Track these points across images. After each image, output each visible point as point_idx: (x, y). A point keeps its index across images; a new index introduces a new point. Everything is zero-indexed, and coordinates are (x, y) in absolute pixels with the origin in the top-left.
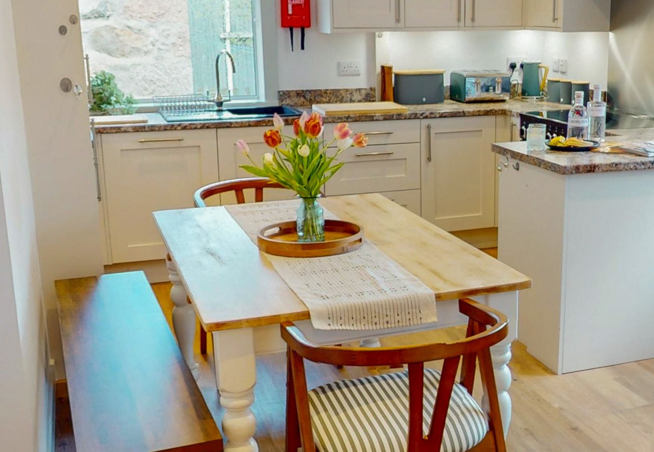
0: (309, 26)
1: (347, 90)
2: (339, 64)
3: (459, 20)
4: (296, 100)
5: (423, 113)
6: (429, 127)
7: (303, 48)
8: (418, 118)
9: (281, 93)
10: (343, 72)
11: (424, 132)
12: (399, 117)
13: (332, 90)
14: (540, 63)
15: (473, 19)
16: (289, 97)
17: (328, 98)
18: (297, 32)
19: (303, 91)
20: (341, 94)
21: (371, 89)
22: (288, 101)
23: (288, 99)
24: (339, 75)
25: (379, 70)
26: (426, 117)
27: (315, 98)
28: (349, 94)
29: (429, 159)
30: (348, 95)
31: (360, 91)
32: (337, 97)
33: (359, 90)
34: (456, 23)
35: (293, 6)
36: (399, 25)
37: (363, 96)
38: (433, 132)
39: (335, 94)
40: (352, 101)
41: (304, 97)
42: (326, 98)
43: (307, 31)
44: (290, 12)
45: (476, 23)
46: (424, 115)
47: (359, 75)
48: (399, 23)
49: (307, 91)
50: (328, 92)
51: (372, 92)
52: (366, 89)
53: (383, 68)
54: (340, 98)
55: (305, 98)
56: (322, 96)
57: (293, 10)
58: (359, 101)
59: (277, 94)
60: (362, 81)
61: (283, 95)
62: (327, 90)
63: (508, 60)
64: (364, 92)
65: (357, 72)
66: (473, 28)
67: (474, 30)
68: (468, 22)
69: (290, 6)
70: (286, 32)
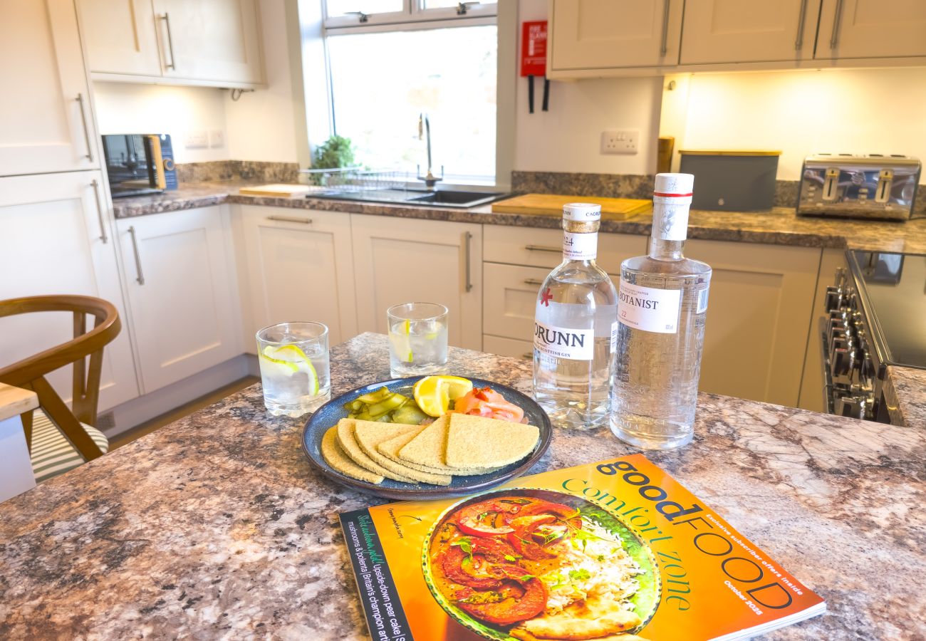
1: (610, 177)
2: (604, 135)
3: (799, 45)
4: (533, 185)
7: (545, 107)
9: (515, 175)
10: (611, 148)
13: (587, 175)
15: (834, 43)
17: (579, 188)
19: (544, 174)
20: (600, 182)
21: (649, 177)
22: (522, 187)
23: (523, 185)
24: (602, 152)
27: (558, 185)
28: (613, 183)
30: (611, 185)
31: (630, 180)
32: (593, 186)
33: (630, 178)
34: (792, 54)
35: (536, 43)
37: (635, 188)
39: (591, 181)
40: (616, 195)
41: (546, 184)
42: (576, 187)
44: (531, 52)
47: (634, 153)
49: (551, 173)
50: (581, 178)
51: (651, 184)
52: (640, 177)
53: (661, 141)
54: (598, 187)
56: (571, 183)
57: (535, 48)
58: (629, 196)
59: (509, 177)
60: (638, 164)
61: (518, 177)
62: (580, 174)
64: (637, 181)
65: (630, 149)
66: (834, 61)
67: (834, 65)
68: (824, 49)
69: (532, 43)
70: (523, 83)
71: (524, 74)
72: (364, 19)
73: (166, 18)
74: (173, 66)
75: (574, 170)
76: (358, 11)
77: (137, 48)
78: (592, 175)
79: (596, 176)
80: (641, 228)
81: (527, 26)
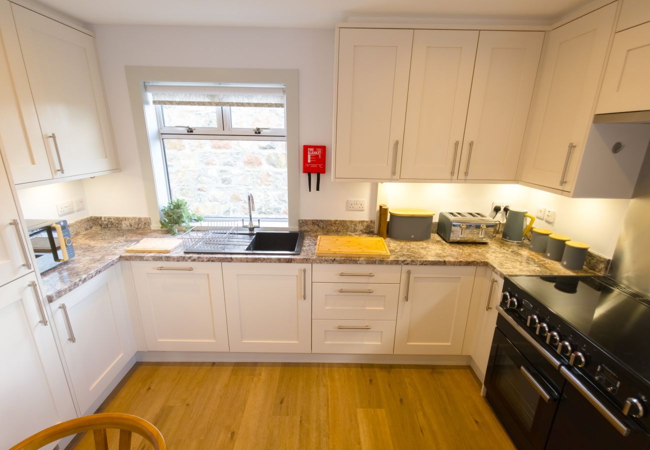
0: (324, 172)
1: (352, 222)
2: (347, 202)
3: (452, 173)
4: (311, 227)
5: (405, 261)
6: (409, 273)
7: (318, 189)
8: (399, 264)
9: (301, 222)
10: (350, 207)
11: (404, 276)
12: (382, 261)
13: (340, 221)
14: (527, 212)
15: (466, 174)
16: (307, 225)
17: (337, 227)
18: (314, 177)
19: (317, 220)
20: (347, 225)
21: (371, 221)
22: (305, 228)
23: (305, 227)
24: (347, 210)
25: (378, 208)
26: (408, 264)
27: (326, 227)
28: (354, 225)
29: (407, 299)
30: (353, 226)
32: (344, 226)
33: (362, 222)
34: (449, 177)
35: (311, 157)
36: (394, 177)
37: (365, 227)
38: (412, 276)
39: (342, 224)
40: (356, 230)
43: (321, 175)
44: (309, 161)
45: (468, 178)
46: (405, 262)
47: (363, 211)
48: (395, 175)
49: (321, 220)
50: (337, 222)
51: (372, 225)
52: (367, 222)
53: (381, 207)
55: (319, 226)
56: (332, 225)
57: (311, 159)
59: (297, 223)
60: (365, 215)
61: (303, 223)
62: (337, 221)
63: (493, 203)
64: (365, 224)
65: (361, 209)
66: (465, 181)
67: (465, 183)
68: (462, 176)
69: (309, 156)
70: (306, 176)
71: (304, 172)
72: (190, 131)
73: (53, 136)
74: (62, 170)
75: (333, 218)
76: (187, 126)
77: (33, 163)
78: (343, 221)
79: (344, 222)
80: (400, 262)
81: (306, 148)
